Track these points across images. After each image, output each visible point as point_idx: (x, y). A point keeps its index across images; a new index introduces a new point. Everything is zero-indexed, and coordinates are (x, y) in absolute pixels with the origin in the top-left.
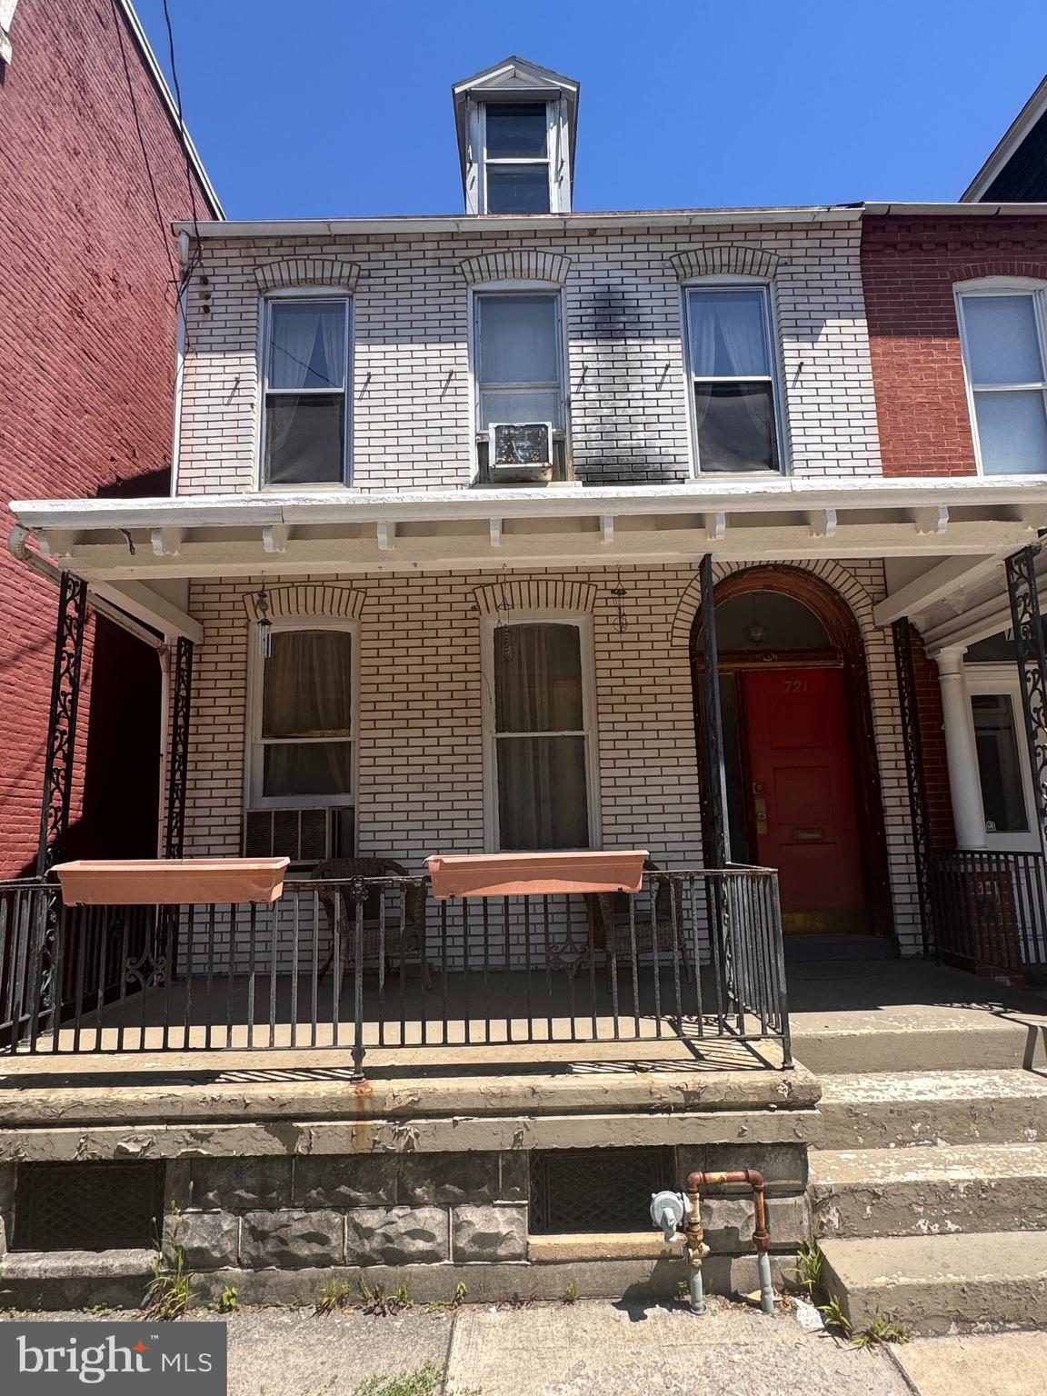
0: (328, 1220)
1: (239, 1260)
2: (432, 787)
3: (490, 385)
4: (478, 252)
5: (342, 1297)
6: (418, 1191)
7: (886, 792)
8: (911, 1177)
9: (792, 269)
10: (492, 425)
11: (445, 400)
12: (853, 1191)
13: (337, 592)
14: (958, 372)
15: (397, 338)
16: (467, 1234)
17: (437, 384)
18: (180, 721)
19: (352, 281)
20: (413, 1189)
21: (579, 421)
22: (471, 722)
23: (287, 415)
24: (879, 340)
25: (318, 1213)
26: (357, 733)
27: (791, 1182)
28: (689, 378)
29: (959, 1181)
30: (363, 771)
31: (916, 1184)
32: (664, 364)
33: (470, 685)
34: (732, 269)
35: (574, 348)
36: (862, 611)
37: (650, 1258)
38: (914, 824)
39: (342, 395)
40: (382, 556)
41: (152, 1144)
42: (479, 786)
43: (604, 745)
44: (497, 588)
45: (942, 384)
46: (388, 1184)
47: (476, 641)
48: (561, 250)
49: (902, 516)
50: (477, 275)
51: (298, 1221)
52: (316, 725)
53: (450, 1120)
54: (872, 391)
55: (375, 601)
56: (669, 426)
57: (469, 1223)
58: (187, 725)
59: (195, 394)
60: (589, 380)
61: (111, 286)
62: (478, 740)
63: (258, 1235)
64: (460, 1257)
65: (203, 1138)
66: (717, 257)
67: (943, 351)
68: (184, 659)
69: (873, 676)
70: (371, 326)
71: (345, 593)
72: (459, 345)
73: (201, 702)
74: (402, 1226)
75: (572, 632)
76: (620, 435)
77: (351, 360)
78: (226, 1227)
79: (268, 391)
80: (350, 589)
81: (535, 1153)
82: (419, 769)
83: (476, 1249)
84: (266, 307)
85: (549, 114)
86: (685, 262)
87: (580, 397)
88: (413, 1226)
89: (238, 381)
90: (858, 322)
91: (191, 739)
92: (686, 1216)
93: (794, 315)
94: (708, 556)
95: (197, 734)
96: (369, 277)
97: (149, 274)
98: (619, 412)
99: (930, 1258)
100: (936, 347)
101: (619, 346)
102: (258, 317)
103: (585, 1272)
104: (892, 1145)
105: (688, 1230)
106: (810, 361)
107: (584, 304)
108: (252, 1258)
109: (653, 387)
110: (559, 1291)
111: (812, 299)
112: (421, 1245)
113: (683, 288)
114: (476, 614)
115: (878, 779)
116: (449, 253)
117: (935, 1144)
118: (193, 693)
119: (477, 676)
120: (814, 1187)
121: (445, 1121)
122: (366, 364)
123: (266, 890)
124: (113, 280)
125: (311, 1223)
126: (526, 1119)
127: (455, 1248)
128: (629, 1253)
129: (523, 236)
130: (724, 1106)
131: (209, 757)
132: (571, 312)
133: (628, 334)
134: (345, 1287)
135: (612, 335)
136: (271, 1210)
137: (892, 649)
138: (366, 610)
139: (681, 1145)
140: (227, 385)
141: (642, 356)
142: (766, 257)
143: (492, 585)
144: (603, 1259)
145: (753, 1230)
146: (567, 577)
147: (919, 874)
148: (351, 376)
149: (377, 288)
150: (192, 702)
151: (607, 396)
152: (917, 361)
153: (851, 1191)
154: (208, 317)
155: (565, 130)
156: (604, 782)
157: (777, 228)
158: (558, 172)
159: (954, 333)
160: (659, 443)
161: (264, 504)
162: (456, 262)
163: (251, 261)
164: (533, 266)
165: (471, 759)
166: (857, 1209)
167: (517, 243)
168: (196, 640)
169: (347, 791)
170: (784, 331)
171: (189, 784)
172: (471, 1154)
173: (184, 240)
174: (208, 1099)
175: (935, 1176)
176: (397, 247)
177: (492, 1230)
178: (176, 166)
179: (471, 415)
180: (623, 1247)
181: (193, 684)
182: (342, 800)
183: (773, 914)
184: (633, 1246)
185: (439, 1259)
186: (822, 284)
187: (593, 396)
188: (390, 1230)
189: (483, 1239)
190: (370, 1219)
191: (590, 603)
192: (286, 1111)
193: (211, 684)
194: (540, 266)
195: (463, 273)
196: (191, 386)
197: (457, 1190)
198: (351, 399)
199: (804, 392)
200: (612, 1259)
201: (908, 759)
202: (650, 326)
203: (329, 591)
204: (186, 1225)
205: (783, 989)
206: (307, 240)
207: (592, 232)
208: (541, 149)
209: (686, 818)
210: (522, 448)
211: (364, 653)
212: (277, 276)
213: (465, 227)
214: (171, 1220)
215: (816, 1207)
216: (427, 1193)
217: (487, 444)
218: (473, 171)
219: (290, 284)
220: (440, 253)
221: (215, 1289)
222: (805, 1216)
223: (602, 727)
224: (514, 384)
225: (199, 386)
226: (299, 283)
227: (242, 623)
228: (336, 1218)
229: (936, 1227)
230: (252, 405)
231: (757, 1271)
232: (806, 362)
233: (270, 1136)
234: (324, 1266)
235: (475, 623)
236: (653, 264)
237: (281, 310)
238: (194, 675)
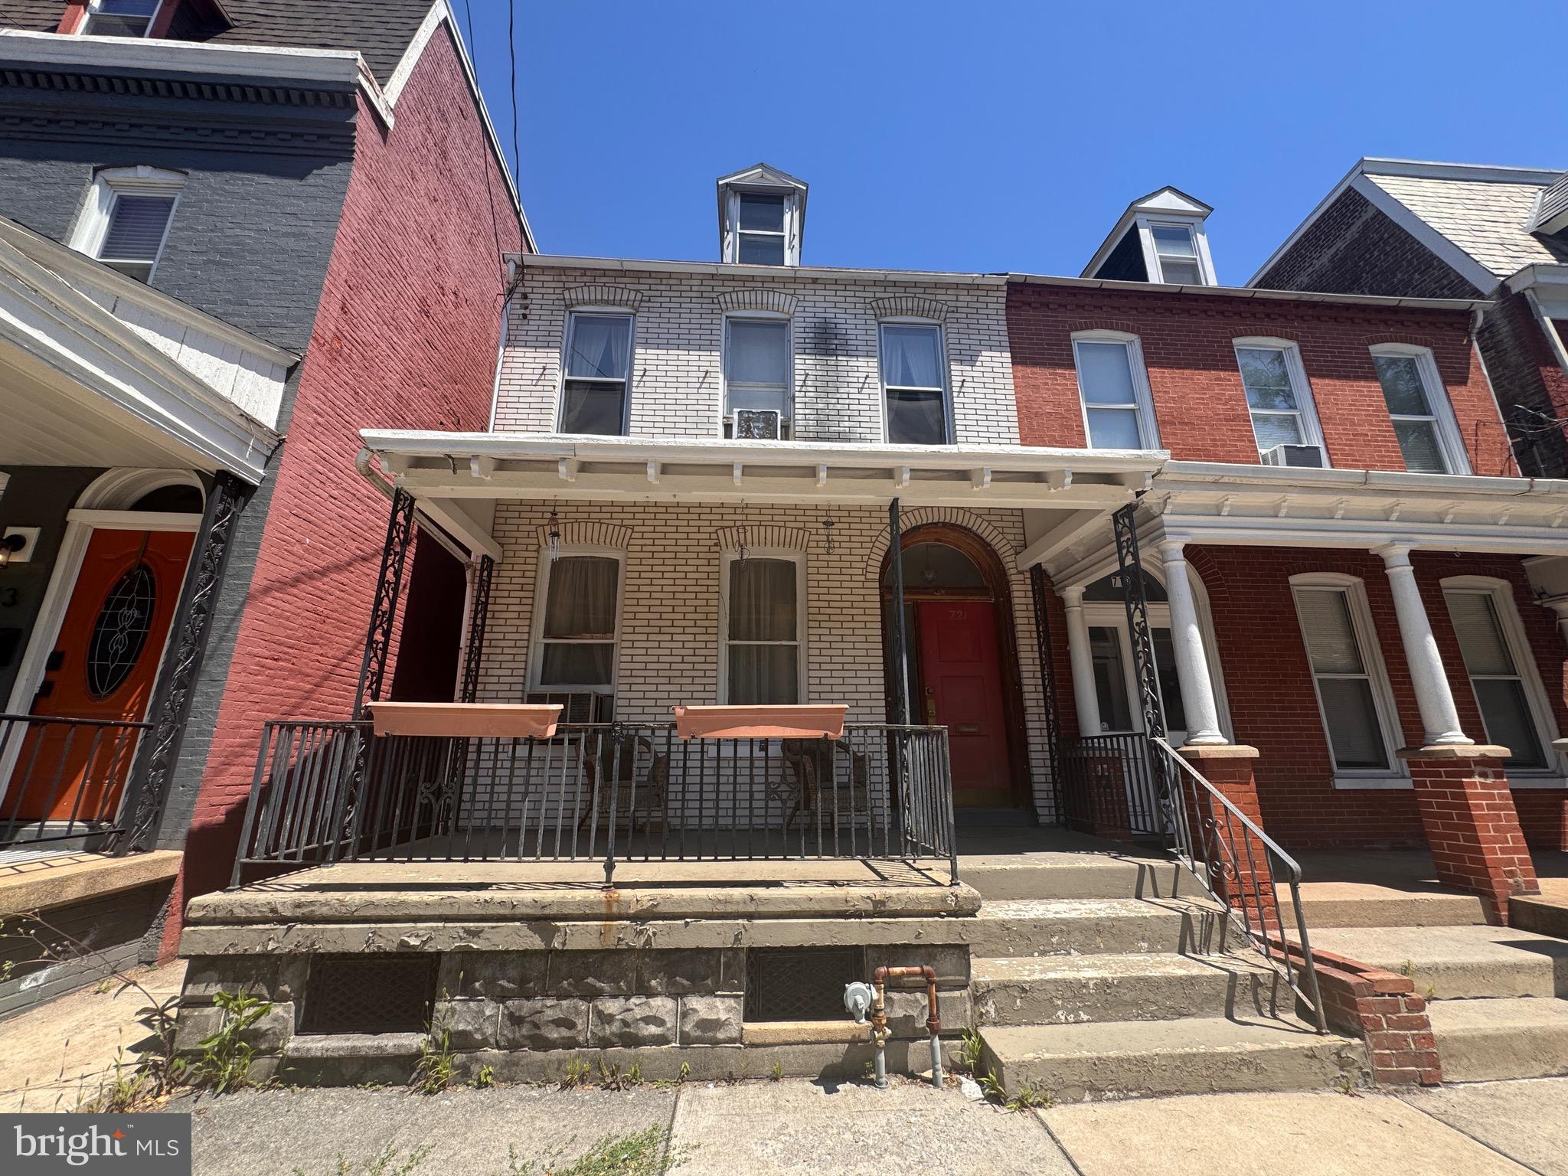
0: (576, 1008)
1: (497, 1042)
2: (676, 680)
3: (738, 383)
4: (731, 289)
5: (584, 1075)
6: (653, 983)
7: (1026, 696)
8: (1051, 976)
9: (957, 315)
10: (736, 410)
11: (701, 391)
12: (1006, 986)
13: (611, 527)
14: (1075, 393)
15: (668, 345)
16: (693, 1019)
17: (696, 380)
18: (479, 622)
19: (636, 304)
20: (649, 981)
21: (801, 411)
22: (710, 630)
23: (581, 396)
24: (1019, 367)
25: (568, 1001)
26: (620, 637)
27: (957, 978)
28: (882, 386)
29: (1089, 979)
30: (623, 666)
31: (1056, 981)
32: (864, 375)
33: (711, 603)
34: (915, 313)
35: (798, 360)
36: (1008, 559)
37: (842, 1042)
38: (1048, 720)
39: (623, 384)
40: (650, 487)
41: (430, 939)
42: (714, 681)
43: (812, 652)
44: (734, 530)
45: (1064, 400)
46: (627, 976)
47: (716, 569)
48: (792, 291)
49: (1038, 477)
50: (730, 305)
51: (551, 1008)
52: (587, 630)
53: (683, 922)
54: (1014, 402)
55: (639, 535)
56: (867, 419)
57: (694, 1010)
58: (484, 625)
59: (511, 376)
60: (809, 383)
61: (452, 297)
62: (714, 645)
63: (515, 1020)
64: (686, 1040)
65: (475, 934)
66: (904, 304)
67: (1065, 378)
68: (485, 573)
69: (1017, 607)
70: (649, 336)
71: (617, 528)
72: (713, 353)
73: (497, 608)
74: (638, 1013)
75: (791, 566)
76: (831, 424)
77: (632, 358)
78: (488, 1013)
79: (567, 377)
80: (621, 526)
81: (751, 950)
82: (667, 666)
83: (698, 1033)
84: (570, 318)
85: (786, 202)
86: (881, 306)
87: (802, 394)
88: (647, 1012)
89: (544, 369)
90: (1004, 354)
91: (486, 636)
92: (873, 1003)
93: (958, 347)
94: (896, 500)
95: (492, 632)
96: (649, 301)
97: (482, 294)
98: (831, 407)
99: (1068, 1040)
100: (1060, 375)
101: (832, 361)
102: (564, 324)
103: (788, 1054)
104: (1036, 954)
105: (874, 1016)
106: (971, 379)
107: (807, 330)
108: (508, 1040)
109: (856, 391)
110: (767, 1070)
111: (971, 337)
112: (653, 1030)
113: (879, 324)
114: (717, 549)
115: (1020, 685)
116: (710, 289)
117: (1069, 954)
118: (491, 600)
119: (716, 596)
120: (975, 983)
121: (679, 922)
122: (643, 362)
123: (543, 727)
124: (454, 293)
125: (561, 1010)
126: (745, 922)
127: (682, 1032)
128: (825, 1038)
129: (764, 280)
130: (904, 913)
131: (499, 651)
132: (797, 335)
133: (839, 352)
134: (587, 1066)
135: (827, 352)
136: (528, 998)
137: (1030, 588)
138: (632, 542)
139: (870, 946)
140: (536, 371)
141: (848, 369)
142: (940, 306)
143: (731, 527)
144: (804, 1043)
145: (926, 1017)
146: (787, 524)
147: (1052, 759)
148: (631, 370)
149: (656, 310)
150: (490, 607)
151: (822, 395)
152: (1047, 384)
153: (1005, 986)
154: (526, 322)
155: (797, 215)
156: (812, 681)
157: (948, 286)
158: (790, 242)
159: (1072, 366)
160: (859, 430)
161: (561, 441)
162: (714, 295)
163: (561, 285)
164: (771, 301)
165: (709, 659)
166: (1009, 1001)
167: (760, 284)
168: (497, 559)
169: (609, 682)
170: (952, 357)
171: (481, 672)
172: (698, 951)
173: (512, 266)
174: (482, 901)
175: (1070, 975)
176: (671, 282)
177: (714, 1017)
178: (509, 221)
179: (720, 403)
180: (820, 1032)
181: (492, 594)
182: (604, 689)
183: (944, 761)
184: (829, 1031)
185: (668, 1042)
186: (979, 327)
187: (812, 394)
188: (628, 1017)
189: (705, 1025)
190: (612, 1006)
191: (805, 544)
192: (547, 912)
193: (506, 594)
194: (776, 302)
195: (719, 303)
196: (509, 371)
197: (685, 982)
198: (630, 386)
199: (966, 400)
200: (811, 1043)
201: (1042, 671)
202: (854, 348)
203: (604, 527)
204: (453, 1011)
205: (952, 820)
206: (604, 272)
207: (815, 281)
208: (779, 226)
209: (874, 710)
210: (758, 428)
211: (629, 575)
212: (580, 297)
213: (722, 271)
214: (441, 1006)
215: (977, 1000)
216: (661, 984)
217: (731, 425)
218: (729, 238)
219: (590, 303)
220: (703, 288)
221: (475, 1068)
222: (968, 1006)
223: (812, 638)
224: (755, 384)
225: (514, 371)
226: (596, 302)
227: (534, 548)
228: (583, 1006)
229: (1071, 1018)
230: (554, 387)
231: (929, 1052)
232: (967, 379)
233: (532, 934)
234: (570, 1048)
235: (716, 555)
236: (858, 306)
237: (581, 321)
238: (493, 586)
